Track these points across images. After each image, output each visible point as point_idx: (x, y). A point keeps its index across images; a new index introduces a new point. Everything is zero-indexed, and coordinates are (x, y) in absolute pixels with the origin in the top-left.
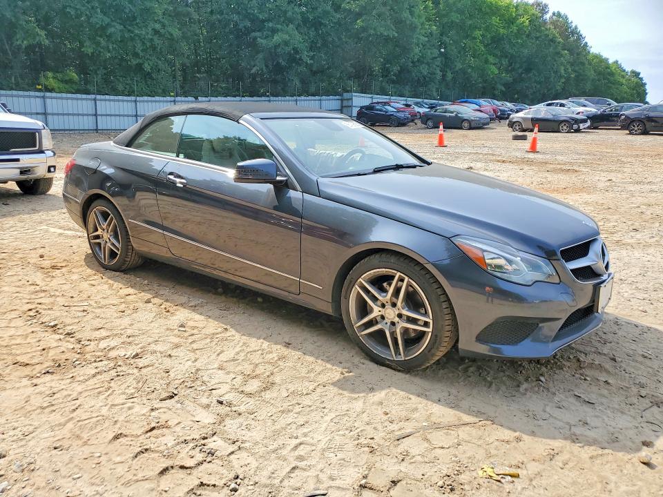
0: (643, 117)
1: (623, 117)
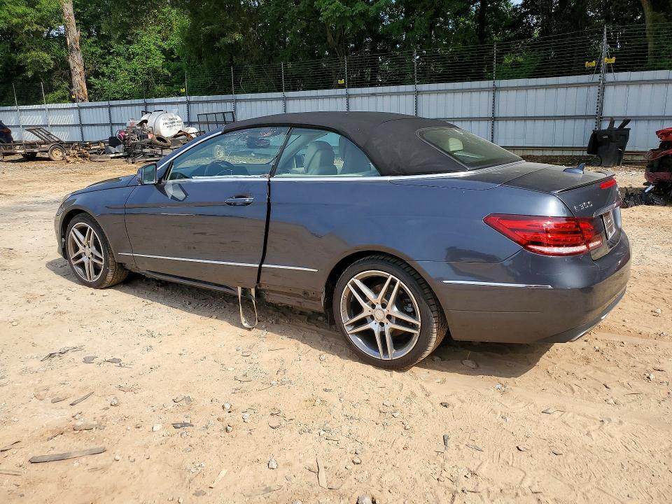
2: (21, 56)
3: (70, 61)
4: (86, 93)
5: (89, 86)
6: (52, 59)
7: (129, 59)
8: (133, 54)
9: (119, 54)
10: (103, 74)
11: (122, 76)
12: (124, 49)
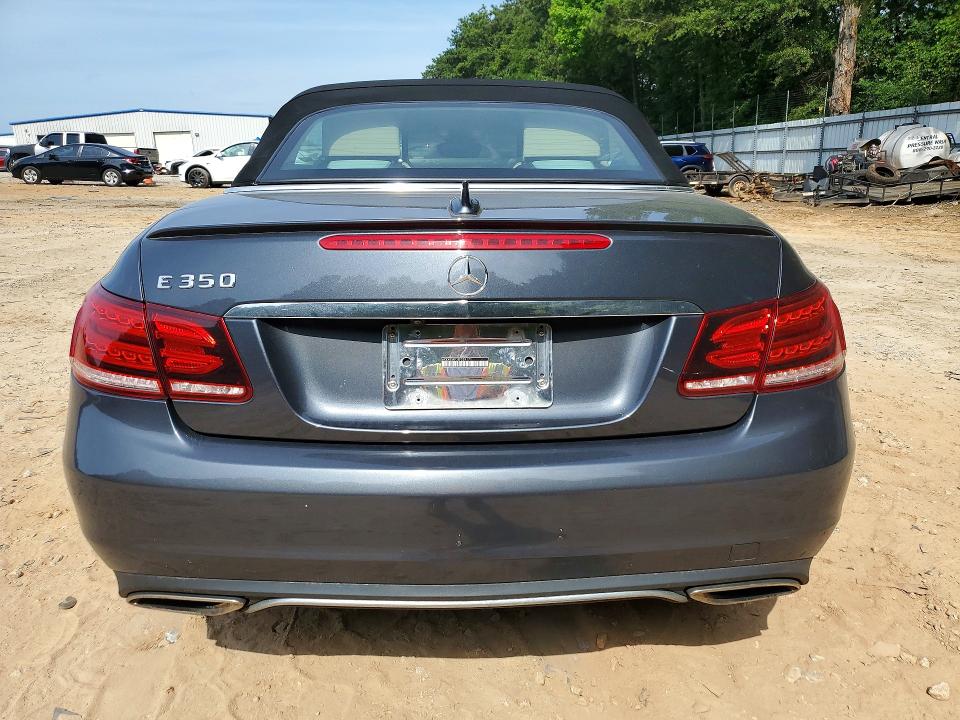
2: (772, 56)
3: (837, 55)
4: (848, 103)
5: (855, 91)
6: (812, 56)
7: (932, 42)
8: (940, 33)
9: (916, 36)
10: (882, 72)
11: (911, 70)
12: (928, 27)
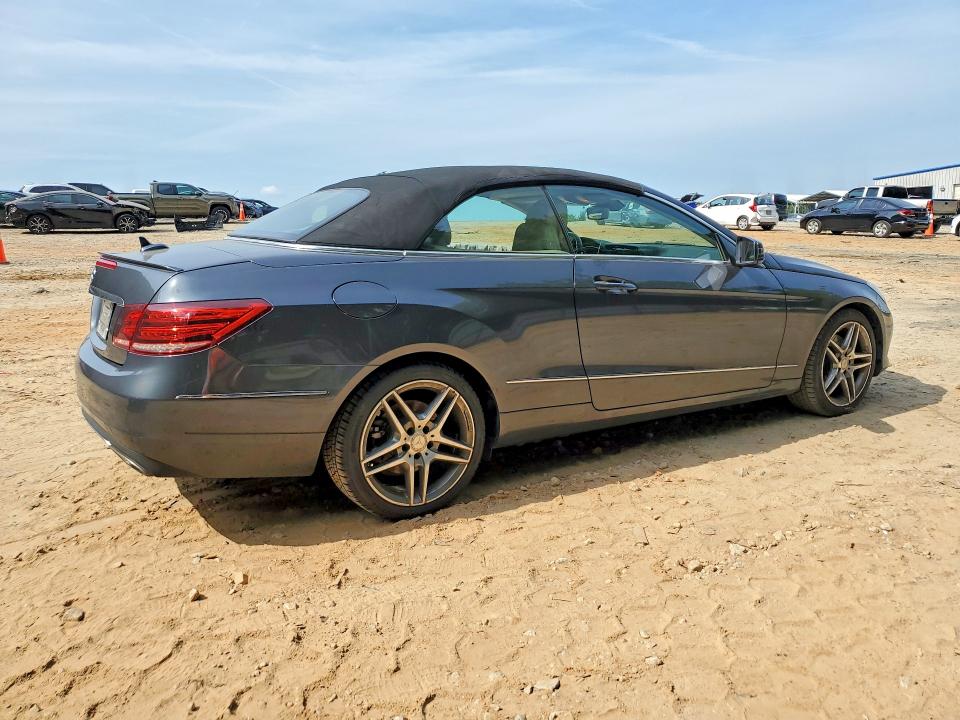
0: (44, 209)
1: (13, 210)
